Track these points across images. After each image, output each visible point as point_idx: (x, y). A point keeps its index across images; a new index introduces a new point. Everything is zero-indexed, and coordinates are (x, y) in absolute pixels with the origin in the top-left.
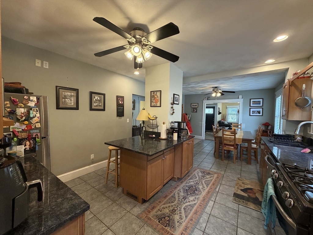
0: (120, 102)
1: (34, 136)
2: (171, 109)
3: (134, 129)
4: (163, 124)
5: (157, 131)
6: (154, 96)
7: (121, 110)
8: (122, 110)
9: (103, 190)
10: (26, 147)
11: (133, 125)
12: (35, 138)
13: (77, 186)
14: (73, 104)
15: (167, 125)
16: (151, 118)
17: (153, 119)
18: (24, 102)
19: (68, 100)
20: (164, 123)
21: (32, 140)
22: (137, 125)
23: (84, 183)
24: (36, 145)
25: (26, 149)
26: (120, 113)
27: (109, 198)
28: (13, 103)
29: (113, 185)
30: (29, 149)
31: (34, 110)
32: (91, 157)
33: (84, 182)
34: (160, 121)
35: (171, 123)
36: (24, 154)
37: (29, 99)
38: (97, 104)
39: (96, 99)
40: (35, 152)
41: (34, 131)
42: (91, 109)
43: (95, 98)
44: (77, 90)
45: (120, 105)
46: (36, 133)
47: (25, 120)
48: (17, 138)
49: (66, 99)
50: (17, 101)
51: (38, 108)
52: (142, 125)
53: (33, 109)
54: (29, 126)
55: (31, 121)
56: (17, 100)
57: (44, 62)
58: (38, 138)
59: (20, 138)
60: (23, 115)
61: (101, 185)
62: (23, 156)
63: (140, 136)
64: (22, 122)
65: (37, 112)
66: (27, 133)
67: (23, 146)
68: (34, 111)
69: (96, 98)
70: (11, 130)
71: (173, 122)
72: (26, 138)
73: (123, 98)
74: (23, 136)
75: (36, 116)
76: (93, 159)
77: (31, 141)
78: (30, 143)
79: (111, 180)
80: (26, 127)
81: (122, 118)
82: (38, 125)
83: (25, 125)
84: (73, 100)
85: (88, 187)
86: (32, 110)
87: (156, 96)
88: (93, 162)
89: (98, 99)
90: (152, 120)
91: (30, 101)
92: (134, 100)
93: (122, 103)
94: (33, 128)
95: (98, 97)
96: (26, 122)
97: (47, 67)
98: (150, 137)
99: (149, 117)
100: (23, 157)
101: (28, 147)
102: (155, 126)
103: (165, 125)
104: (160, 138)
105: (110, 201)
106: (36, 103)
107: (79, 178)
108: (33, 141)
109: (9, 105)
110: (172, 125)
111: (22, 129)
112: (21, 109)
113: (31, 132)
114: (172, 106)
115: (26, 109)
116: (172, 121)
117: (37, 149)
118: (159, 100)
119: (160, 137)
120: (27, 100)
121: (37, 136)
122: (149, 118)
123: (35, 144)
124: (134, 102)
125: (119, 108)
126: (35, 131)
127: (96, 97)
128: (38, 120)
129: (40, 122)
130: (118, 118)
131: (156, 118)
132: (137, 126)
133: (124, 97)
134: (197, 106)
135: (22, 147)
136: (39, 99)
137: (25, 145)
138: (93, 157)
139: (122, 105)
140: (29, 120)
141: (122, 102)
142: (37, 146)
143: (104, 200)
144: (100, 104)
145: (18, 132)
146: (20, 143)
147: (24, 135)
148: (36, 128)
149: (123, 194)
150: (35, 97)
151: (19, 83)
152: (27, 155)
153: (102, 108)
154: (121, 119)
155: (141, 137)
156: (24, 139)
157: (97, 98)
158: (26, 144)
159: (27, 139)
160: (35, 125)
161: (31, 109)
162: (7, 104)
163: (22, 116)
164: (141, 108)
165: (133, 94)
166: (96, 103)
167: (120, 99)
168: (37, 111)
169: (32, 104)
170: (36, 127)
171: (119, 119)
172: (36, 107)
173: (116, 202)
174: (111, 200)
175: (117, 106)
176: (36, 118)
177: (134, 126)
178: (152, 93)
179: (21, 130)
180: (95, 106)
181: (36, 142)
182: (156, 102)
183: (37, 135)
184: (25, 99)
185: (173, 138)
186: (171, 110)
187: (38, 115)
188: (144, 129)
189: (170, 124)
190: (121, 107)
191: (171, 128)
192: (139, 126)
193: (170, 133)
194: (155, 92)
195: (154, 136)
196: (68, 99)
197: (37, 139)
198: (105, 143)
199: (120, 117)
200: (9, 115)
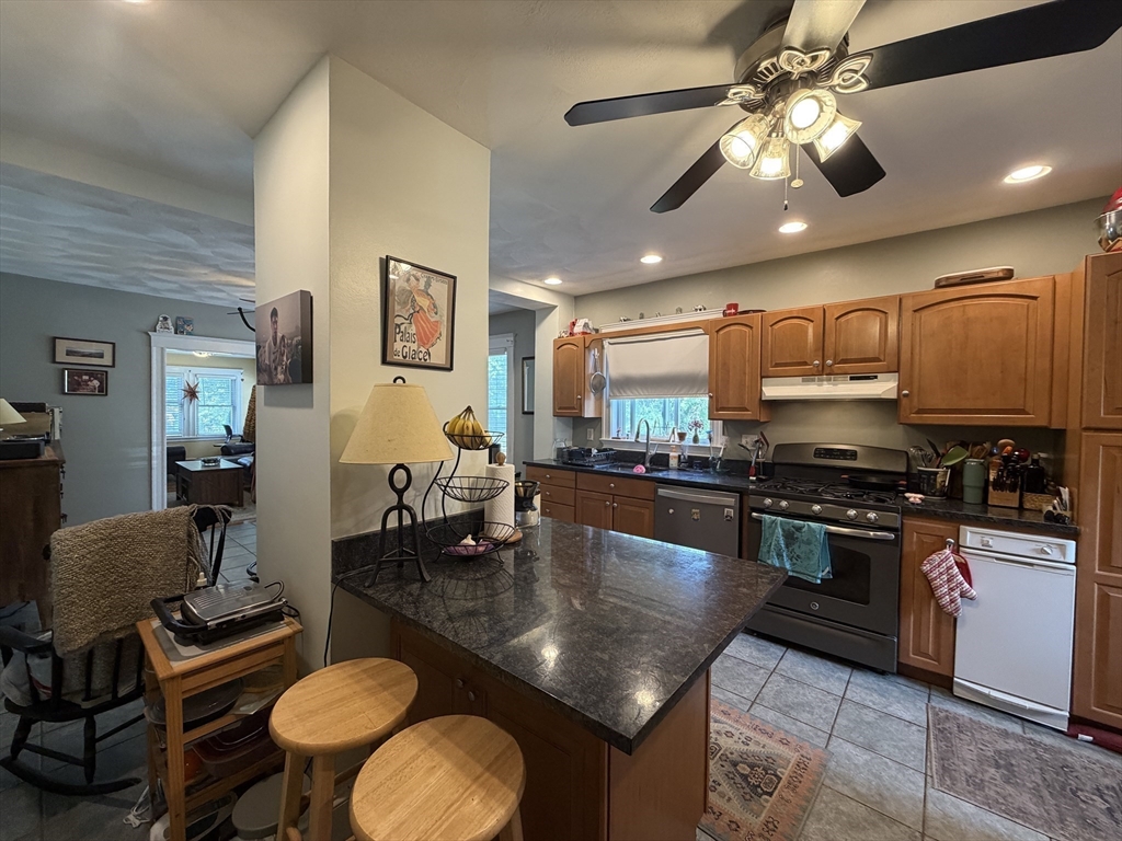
6: (409, 297)
87: (423, 302)
134: (107, 360)
194: (422, 278)
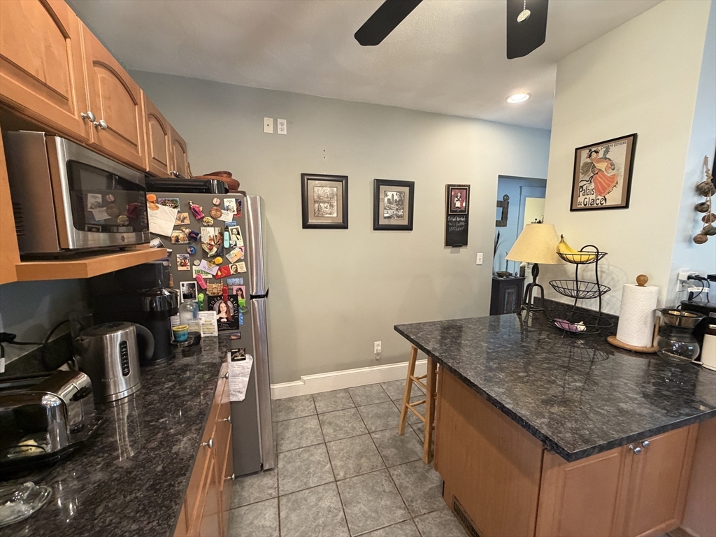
0: (458, 204)
1: (235, 293)
2: (692, 214)
3: (499, 281)
4: (633, 286)
5: (598, 310)
6: (590, 166)
7: (458, 227)
8: (461, 226)
9: (390, 452)
10: (221, 315)
11: (497, 270)
12: (235, 297)
13: (337, 413)
14: (335, 215)
15: (660, 293)
16: (570, 257)
17: (584, 258)
18: (213, 213)
19: (326, 205)
20: (642, 281)
21: (232, 300)
22: (510, 271)
23: (353, 411)
24: (238, 312)
25: (222, 320)
26: (457, 236)
27: (398, 490)
28: (195, 216)
29: (418, 448)
30: (226, 320)
31: (232, 230)
32: (376, 348)
33: (353, 406)
34: (617, 270)
35: (683, 282)
36: (219, 331)
37: (221, 206)
38: (391, 212)
39: (389, 199)
40: (238, 328)
41: (234, 280)
42: (376, 227)
43: (386, 195)
44: (343, 179)
45: (456, 211)
46: (239, 285)
47: (217, 255)
48: (205, 294)
49: (322, 204)
50: (199, 210)
51: (238, 227)
52: (529, 279)
53: (230, 228)
54: (224, 267)
55: (227, 256)
56: (201, 209)
57: (279, 120)
58: (243, 297)
59: (210, 294)
60: (213, 243)
61: (387, 434)
62: (216, 334)
63: (519, 314)
64: (211, 259)
65: (238, 236)
66: (222, 284)
67: (215, 313)
68: (232, 234)
69: (390, 197)
70: (194, 276)
71: (698, 278)
72: (220, 296)
73: (465, 189)
74: (215, 291)
75: (236, 245)
76: (378, 354)
77: (229, 303)
78: (227, 306)
79: (415, 428)
80: (220, 269)
81: (463, 250)
82: (242, 267)
83: (218, 265)
84: (336, 204)
85: (360, 428)
86: (228, 231)
87: (602, 166)
88: (379, 361)
89: (396, 197)
90: (575, 262)
91: (225, 210)
92: (506, 196)
93: (464, 205)
94: (232, 272)
95: (395, 193)
96: (219, 260)
97: (285, 132)
98: (561, 330)
99: (563, 250)
100: (215, 337)
101: (223, 315)
102: (591, 286)
103: (649, 289)
104: (610, 339)
105: (400, 508)
106: (236, 213)
107: (346, 390)
108: (232, 302)
109: (187, 222)
110: (695, 290)
111: (213, 275)
112: (208, 229)
113: (230, 281)
114: (703, 199)
115: (217, 229)
116: (694, 273)
117: (241, 322)
118: (621, 181)
119: (615, 335)
120: (218, 208)
121: (240, 293)
122: (560, 255)
123: (237, 310)
124: (503, 204)
125: (452, 222)
126: (237, 280)
127: (390, 194)
128: (241, 255)
129: (245, 260)
130: (449, 249)
131: (598, 256)
132: (511, 275)
133: (469, 186)
135: (213, 314)
136: (240, 205)
137: (219, 312)
138: (379, 348)
139: (464, 213)
140: (225, 253)
141: (462, 204)
142: (240, 314)
143: (384, 491)
144: (400, 213)
145: (206, 279)
146: (210, 304)
147: (215, 288)
148: (238, 274)
149: (441, 499)
150: (234, 200)
151: (225, 173)
152: (223, 332)
153: (405, 222)
154: (459, 252)
155: (520, 319)
156: (217, 297)
157: (393, 195)
158: (221, 309)
159: (221, 299)
160: (234, 266)
161: (226, 229)
162: (185, 218)
163: (212, 245)
164: (529, 217)
165: (500, 176)
166: (390, 209)
167: (457, 195)
168: (238, 234)
169: (227, 217)
170: (237, 270)
171: (451, 253)
172: (235, 224)
173: (416, 520)
174: (403, 506)
175: (448, 215)
176: (237, 250)
177: (500, 275)
178: (585, 153)
179: (211, 277)
180: (385, 218)
181: (238, 306)
182: (602, 190)
183: (240, 289)
184: (215, 205)
185: (699, 359)
186: (695, 221)
187: (240, 243)
188: (536, 292)
189: (679, 286)
190: (458, 219)
191: (686, 306)
192: (516, 274)
193: (681, 330)
194: (602, 150)
195: (581, 327)
196: (326, 202)
197: (240, 298)
198: (396, 328)
199: (454, 247)
200: (189, 243)
